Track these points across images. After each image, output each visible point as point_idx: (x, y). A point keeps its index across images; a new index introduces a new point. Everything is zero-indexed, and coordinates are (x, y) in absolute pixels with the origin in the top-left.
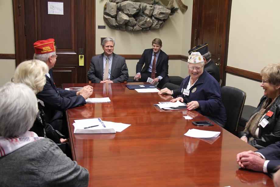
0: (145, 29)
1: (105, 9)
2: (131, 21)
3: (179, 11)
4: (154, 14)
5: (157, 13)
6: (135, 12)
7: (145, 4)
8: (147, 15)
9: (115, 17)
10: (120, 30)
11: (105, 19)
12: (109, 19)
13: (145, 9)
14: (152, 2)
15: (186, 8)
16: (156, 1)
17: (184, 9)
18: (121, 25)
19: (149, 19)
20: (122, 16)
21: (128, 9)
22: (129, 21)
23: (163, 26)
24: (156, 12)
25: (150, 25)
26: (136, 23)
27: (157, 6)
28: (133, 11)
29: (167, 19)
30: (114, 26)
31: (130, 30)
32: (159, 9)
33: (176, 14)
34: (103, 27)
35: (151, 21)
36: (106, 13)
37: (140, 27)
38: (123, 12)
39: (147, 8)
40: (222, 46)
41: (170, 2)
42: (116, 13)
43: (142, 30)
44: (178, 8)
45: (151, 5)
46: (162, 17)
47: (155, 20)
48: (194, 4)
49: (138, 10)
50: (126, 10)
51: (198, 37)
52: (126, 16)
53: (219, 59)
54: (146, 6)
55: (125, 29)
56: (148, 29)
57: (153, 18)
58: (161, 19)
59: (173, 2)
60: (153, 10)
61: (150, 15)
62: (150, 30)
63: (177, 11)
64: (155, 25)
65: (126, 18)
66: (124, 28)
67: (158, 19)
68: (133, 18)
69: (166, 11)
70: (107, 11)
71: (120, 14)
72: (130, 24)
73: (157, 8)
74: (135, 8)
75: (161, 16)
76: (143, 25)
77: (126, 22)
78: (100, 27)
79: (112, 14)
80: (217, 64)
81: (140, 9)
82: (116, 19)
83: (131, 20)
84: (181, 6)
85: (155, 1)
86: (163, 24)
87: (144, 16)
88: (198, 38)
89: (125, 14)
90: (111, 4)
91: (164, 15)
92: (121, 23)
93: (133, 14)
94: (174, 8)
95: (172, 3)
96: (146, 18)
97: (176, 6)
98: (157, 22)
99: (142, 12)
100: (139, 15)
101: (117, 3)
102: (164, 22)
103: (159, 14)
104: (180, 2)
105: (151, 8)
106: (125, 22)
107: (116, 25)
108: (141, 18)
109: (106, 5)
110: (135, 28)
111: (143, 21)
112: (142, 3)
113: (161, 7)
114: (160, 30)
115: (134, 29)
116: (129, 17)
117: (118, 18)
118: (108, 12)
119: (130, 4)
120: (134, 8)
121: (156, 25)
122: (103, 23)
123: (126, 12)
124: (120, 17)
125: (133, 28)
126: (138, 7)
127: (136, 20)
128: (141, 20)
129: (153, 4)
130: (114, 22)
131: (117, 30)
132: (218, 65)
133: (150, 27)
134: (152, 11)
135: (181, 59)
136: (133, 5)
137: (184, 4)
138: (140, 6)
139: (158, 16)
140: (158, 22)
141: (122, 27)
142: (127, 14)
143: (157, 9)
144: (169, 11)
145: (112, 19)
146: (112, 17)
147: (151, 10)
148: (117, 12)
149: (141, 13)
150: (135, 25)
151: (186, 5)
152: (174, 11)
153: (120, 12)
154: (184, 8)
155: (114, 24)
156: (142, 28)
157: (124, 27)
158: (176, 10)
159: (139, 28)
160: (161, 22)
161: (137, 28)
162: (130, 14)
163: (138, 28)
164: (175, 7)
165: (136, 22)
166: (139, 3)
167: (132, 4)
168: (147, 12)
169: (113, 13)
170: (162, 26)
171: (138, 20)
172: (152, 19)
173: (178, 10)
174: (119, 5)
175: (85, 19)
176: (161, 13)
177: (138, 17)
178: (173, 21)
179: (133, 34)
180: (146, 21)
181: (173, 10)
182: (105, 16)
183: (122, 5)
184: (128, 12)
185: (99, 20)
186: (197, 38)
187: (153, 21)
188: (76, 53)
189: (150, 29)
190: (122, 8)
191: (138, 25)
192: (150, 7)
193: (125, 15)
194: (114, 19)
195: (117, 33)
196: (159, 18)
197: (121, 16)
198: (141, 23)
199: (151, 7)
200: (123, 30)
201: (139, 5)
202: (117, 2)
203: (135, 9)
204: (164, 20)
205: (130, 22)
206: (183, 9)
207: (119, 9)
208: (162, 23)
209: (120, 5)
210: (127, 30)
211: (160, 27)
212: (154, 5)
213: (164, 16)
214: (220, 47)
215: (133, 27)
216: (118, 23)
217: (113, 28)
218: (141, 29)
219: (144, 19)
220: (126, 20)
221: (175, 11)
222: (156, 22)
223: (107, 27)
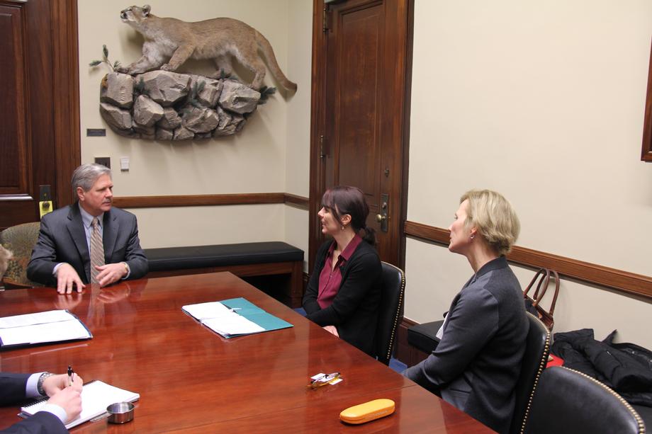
0: (201, 137)
1: (104, 88)
2: (168, 117)
3: (277, 95)
4: (224, 101)
5: (230, 99)
6: (178, 97)
7: (200, 79)
8: (206, 104)
9: (130, 108)
10: (141, 138)
11: (104, 113)
12: (115, 112)
13: (201, 88)
14: (216, 74)
15: (294, 87)
16: (225, 72)
17: (287, 89)
18: (145, 126)
19: (210, 113)
20: (146, 107)
21: (161, 91)
22: (163, 117)
23: (242, 128)
24: (226, 98)
25: (213, 127)
26: (181, 121)
27: (229, 84)
28: (174, 95)
29: (251, 113)
30: (127, 130)
31: (166, 138)
32: (232, 91)
33: (270, 101)
34: (101, 133)
35: (217, 118)
36: (105, 100)
37: (189, 130)
38: (150, 97)
39: (206, 86)
40: (390, 175)
41: (257, 75)
42: (131, 100)
43: (194, 137)
44: (275, 89)
45: (216, 81)
46: (241, 108)
47: (225, 114)
48: (316, 79)
49: (184, 91)
50: (156, 92)
51: (327, 152)
52: (158, 105)
53: (385, 204)
54: (204, 83)
55: (153, 137)
56: (209, 135)
57: (221, 111)
58: (238, 111)
59: (265, 74)
60: (220, 92)
61: (214, 104)
62: (212, 139)
63: (273, 95)
64: (225, 125)
65: (156, 109)
66: (150, 135)
67: (232, 113)
68: (172, 111)
69: (250, 93)
70: (110, 94)
71: (142, 102)
72: (166, 126)
73: (228, 87)
74: (179, 88)
75: (239, 106)
76: (197, 126)
77: (157, 120)
78: (91, 133)
79: (121, 102)
80: (382, 216)
81: (190, 89)
82: (132, 114)
83: (168, 114)
84: (282, 83)
85: (223, 72)
86: (243, 124)
87: (199, 105)
88: (327, 156)
89: (155, 101)
90: (118, 77)
91: (246, 104)
92: (145, 123)
93: (173, 100)
94: (266, 87)
95: (263, 77)
96: (205, 110)
97: (270, 84)
98: (229, 118)
99: (193, 96)
100: (188, 104)
101: (134, 75)
102: (246, 119)
103: (235, 101)
104: (279, 76)
105: (214, 87)
106: (154, 120)
107: (132, 127)
108: (191, 110)
109: (106, 80)
110: (178, 133)
111: (198, 116)
112: (193, 76)
113: (237, 85)
114: (236, 138)
115: (176, 136)
116: (163, 107)
117: (136, 111)
118: (111, 97)
119: (165, 77)
120: (176, 86)
121: (227, 126)
122: (99, 124)
123: (155, 97)
124: (142, 107)
125: (174, 135)
126: (184, 85)
127: (181, 115)
128: (194, 116)
129: (218, 80)
130: (126, 120)
131: (134, 138)
132: (384, 217)
133: (213, 131)
134: (218, 95)
135: (284, 202)
136: (173, 80)
137: (289, 79)
138: (189, 83)
139: (232, 106)
140: (232, 119)
141: (146, 133)
142: (160, 102)
143: (230, 89)
144: (257, 95)
145: (121, 112)
146: (122, 108)
147: (216, 91)
148: (134, 97)
149: (192, 99)
150: (179, 127)
151: (293, 81)
152: (266, 96)
153: (141, 97)
154: (289, 89)
155: (128, 126)
156: (195, 134)
157: (152, 131)
158: (271, 92)
159: (188, 132)
160: (237, 120)
161: (182, 133)
162: (167, 102)
163: (184, 134)
164: (269, 87)
165: (179, 120)
166: (187, 76)
167: (171, 77)
168: (206, 96)
169: (125, 99)
170: (240, 127)
171: (185, 115)
172: (217, 112)
173: (274, 93)
174: (138, 79)
175: (53, 113)
176: (240, 100)
177: (185, 107)
178: (264, 118)
179: (172, 147)
180: (203, 118)
181: (265, 93)
182: (106, 107)
183: (145, 80)
184: (161, 97)
185: (90, 115)
186: (324, 156)
187: (220, 116)
188: (30, 198)
189: (212, 136)
190: (147, 87)
191: (186, 128)
192: (212, 84)
193: (155, 103)
194: (126, 113)
195: (135, 145)
196: (235, 111)
197: (144, 105)
198: (193, 121)
199: (216, 84)
200: (148, 140)
201: (188, 79)
202: (133, 72)
203: (179, 90)
204: (246, 116)
205: (166, 119)
206: (286, 91)
207: (139, 90)
208: (241, 121)
209: (142, 79)
210: (158, 139)
211: (236, 131)
212: (221, 80)
213: (245, 107)
214: (387, 176)
215: (173, 130)
216: (136, 122)
217: (124, 133)
218: (193, 135)
219: (200, 113)
220: (156, 115)
221: (269, 95)
222: (227, 120)
223: (108, 132)
